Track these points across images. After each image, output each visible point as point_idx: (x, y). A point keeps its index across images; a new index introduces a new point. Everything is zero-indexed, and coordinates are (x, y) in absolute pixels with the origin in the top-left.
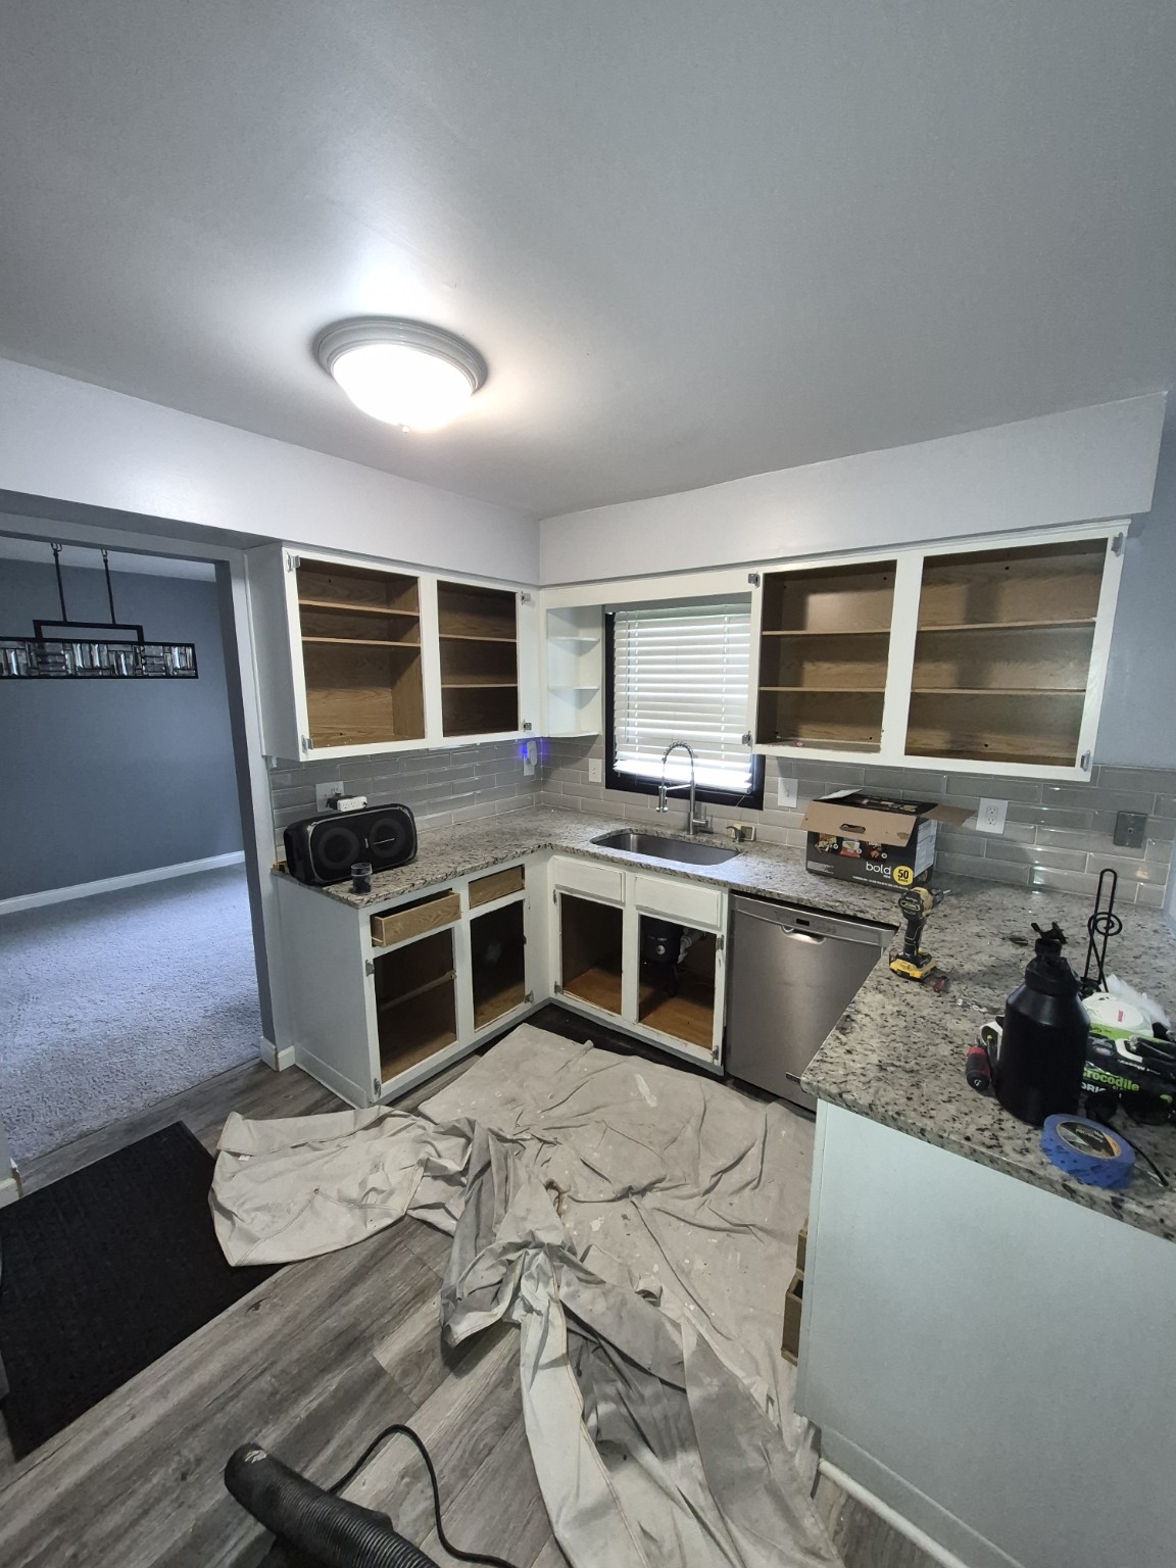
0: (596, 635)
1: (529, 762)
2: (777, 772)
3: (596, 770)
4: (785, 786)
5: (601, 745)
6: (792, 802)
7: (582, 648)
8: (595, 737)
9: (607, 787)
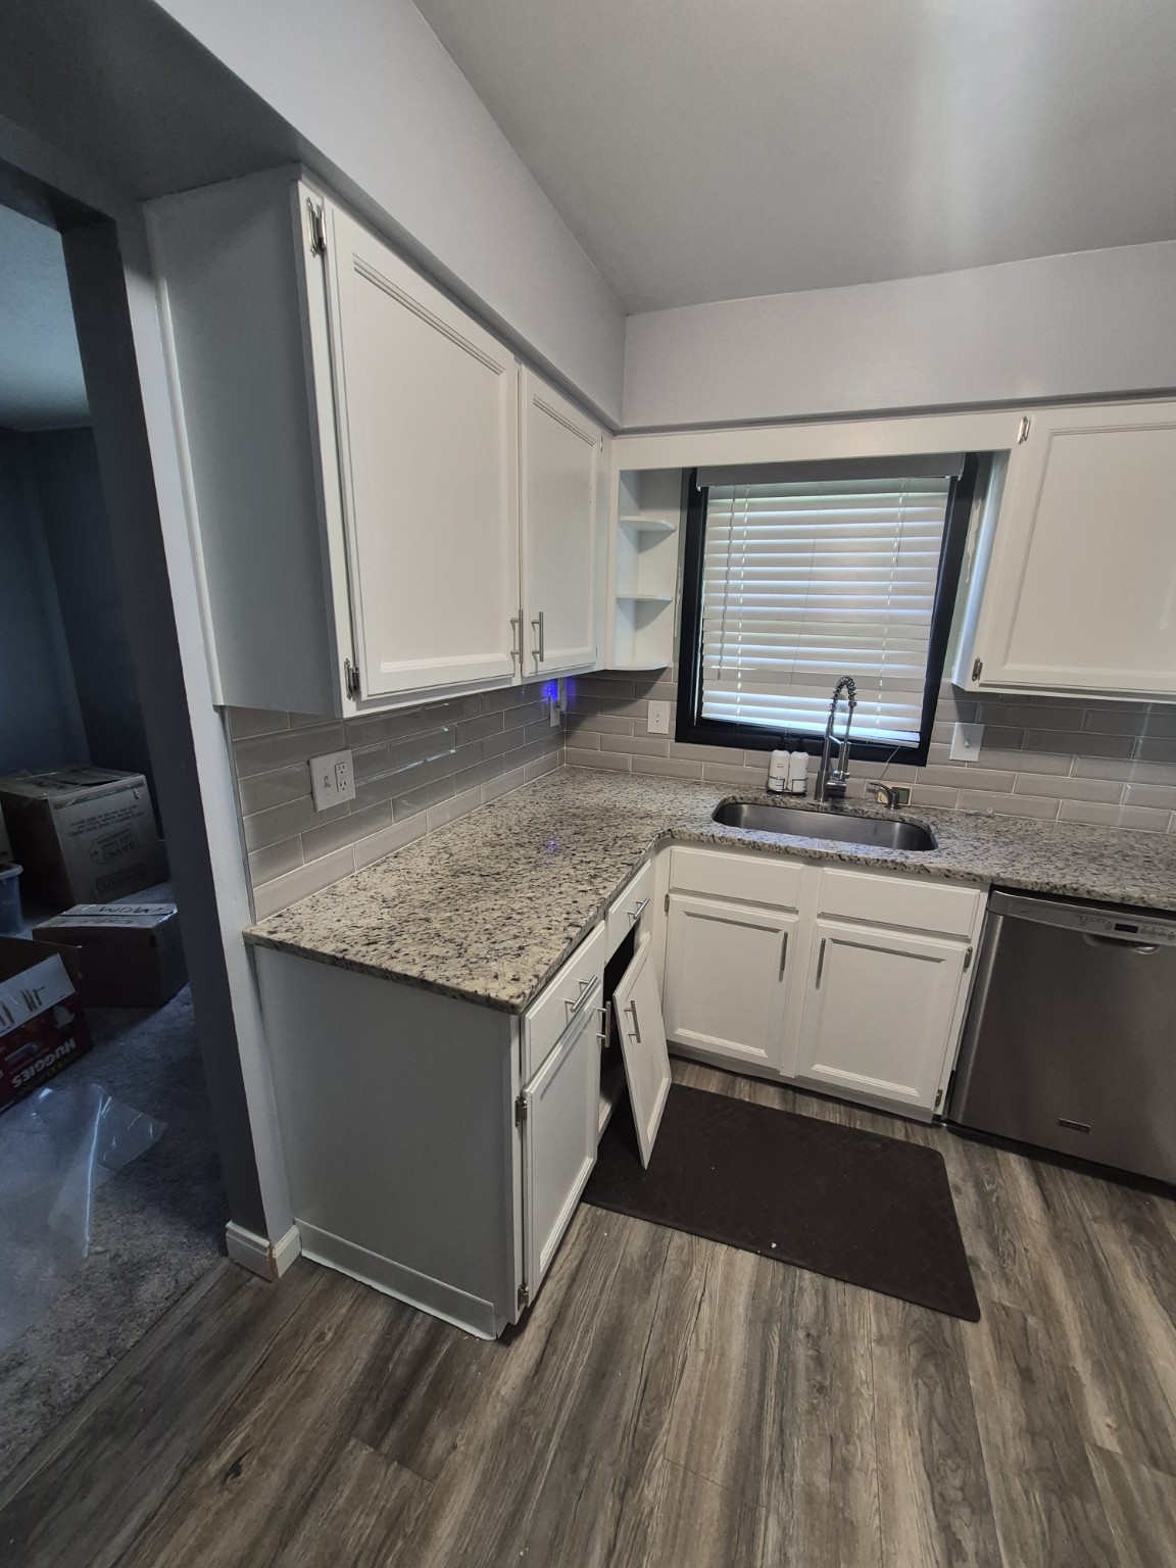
0: (671, 520)
1: (558, 706)
2: (954, 713)
3: (660, 714)
4: (964, 734)
5: (671, 683)
6: (973, 755)
7: (644, 539)
8: (662, 671)
9: (678, 739)
